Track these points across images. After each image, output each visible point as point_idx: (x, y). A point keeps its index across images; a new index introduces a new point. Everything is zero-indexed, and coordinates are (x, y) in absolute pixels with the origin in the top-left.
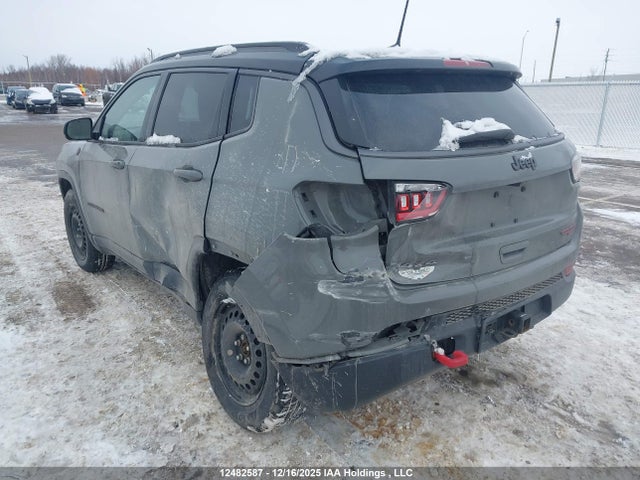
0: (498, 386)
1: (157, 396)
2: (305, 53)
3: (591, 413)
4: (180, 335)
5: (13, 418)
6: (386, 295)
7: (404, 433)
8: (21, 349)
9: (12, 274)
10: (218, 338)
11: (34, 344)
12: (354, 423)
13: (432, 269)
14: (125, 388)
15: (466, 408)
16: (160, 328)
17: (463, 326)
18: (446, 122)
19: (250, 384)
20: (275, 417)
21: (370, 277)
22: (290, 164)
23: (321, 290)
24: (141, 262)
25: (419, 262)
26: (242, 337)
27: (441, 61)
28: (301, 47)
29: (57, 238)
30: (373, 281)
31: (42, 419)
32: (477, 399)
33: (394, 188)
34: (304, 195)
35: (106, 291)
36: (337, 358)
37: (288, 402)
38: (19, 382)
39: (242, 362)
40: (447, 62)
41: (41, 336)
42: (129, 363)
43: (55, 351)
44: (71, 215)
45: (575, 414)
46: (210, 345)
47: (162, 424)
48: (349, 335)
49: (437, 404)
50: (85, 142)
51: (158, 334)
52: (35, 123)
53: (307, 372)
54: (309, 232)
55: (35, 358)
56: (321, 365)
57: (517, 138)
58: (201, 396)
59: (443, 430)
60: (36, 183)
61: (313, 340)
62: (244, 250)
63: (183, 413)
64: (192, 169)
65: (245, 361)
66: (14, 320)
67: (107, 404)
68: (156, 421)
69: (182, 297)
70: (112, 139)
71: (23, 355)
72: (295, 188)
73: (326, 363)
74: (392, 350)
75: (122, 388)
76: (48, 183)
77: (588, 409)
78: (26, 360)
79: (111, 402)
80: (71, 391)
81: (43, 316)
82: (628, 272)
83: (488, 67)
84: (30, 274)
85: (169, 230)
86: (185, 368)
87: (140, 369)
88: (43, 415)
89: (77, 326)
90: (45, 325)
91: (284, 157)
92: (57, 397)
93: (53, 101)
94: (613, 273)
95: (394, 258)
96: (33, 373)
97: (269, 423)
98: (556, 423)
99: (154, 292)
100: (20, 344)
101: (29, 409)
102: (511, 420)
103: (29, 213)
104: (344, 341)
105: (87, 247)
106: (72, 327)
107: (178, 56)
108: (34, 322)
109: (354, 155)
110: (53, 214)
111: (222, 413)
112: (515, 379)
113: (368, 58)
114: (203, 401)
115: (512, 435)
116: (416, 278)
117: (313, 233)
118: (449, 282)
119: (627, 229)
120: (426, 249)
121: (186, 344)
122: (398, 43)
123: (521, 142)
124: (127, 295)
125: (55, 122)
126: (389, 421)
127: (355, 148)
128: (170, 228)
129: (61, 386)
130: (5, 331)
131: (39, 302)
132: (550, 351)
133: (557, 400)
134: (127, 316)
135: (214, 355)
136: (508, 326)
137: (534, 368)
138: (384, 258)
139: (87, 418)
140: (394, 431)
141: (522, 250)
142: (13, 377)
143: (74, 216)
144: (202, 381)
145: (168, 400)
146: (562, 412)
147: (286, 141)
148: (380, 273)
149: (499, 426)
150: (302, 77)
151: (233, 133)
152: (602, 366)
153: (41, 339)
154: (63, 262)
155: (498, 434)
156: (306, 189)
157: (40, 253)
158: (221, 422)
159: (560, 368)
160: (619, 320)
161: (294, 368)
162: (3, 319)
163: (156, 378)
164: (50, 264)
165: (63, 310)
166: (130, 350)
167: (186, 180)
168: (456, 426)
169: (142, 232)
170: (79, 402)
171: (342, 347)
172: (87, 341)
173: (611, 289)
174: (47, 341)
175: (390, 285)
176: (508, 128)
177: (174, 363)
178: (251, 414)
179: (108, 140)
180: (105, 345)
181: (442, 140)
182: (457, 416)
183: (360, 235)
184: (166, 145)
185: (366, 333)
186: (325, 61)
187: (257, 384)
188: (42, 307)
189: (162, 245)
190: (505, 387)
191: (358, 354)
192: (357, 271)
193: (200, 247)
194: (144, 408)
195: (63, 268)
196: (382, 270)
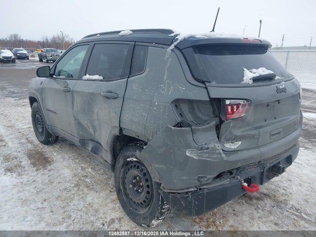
0: (262, 200)
1: (91, 209)
2: (172, 35)
3: (310, 213)
4: (97, 177)
5: (17, 223)
6: (220, 157)
7: (220, 225)
8: (15, 185)
9: (4, 146)
10: (124, 178)
11: (22, 183)
12: (194, 221)
13: (240, 143)
14: (73, 205)
15: (248, 212)
16: (87, 173)
17: (254, 172)
18: (245, 69)
19: (143, 202)
20: (158, 219)
21: (212, 147)
22: (168, 91)
23: (188, 154)
24: (78, 140)
25: (234, 140)
26: (138, 178)
27: (240, 40)
28: (170, 32)
29: (25, 127)
30: (214, 149)
31: (33, 223)
32: (253, 208)
33: (225, 102)
34: (176, 106)
35: (55, 154)
36: (195, 189)
37: (165, 212)
38: (16, 203)
39: (137, 191)
40: (242, 40)
41: (25, 178)
42: (73, 192)
43: (34, 186)
44: (35, 115)
45: (302, 214)
46: (119, 182)
47: (96, 224)
48: (202, 178)
49: (234, 210)
50: (45, 78)
51: (86, 176)
52: (5, 68)
53: (179, 196)
54: (179, 125)
55: (23, 190)
56: (187, 193)
57: (277, 78)
58: (114, 209)
59: (239, 224)
60: (10, 98)
61: (184, 180)
62: (143, 134)
63: (106, 218)
64: (111, 92)
65: (140, 191)
66: (9, 170)
67: (65, 214)
68: (92, 222)
69: (102, 158)
70: (61, 77)
71: (17, 189)
72: (172, 102)
73: (189, 192)
74: (222, 185)
75: (72, 205)
76: (16, 99)
77: (308, 211)
78: (19, 192)
79: (67, 213)
80: (45, 208)
81: (24, 168)
82: (312, 142)
83: (259, 43)
84: (13, 146)
85: (96, 123)
86: (103, 194)
87: (80, 195)
88: (33, 220)
89: (43, 173)
90: (26, 172)
91: (165, 86)
92: (39, 211)
93: (13, 57)
94: (305, 143)
95: (223, 138)
96: (24, 198)
97: (154, 222)
98: (294, 219)
99: (80, 154)
100: (15, 183)
101: (25, 217)
102: (272, 218)
103: (9, 115)
104: (199, 181)
105: (44, 132)
106: (40, 173)
107: (98, 35)
108: (20, 171)
109: (203, 86)
110: (21, 115)
111: (126, 218)
112: (270, 197)
113: (206, 37)
114: (115, 211)
115: (274, 226)
116: (233, 147)
117: (182, 125)
118: (248, 149)
119: (307, 121)
120: (238, 132)
121: (101, 182)
122: (213, 30)
123: (278, 79)
124: (67, 156)
125: (14, 67)
126: (211, 220)
127: (203, 82)
128: (97, 122)
129: (39, 205)
130: (5, 176)
131: (21, 160)
132: (285, 182)
133: (292, 207)
134: (68, 167)
135: (122, 188)
136: (273, 171)
137: (278, 191)
138: (218, 137)
139: (56, 221)
140: (215, 225)
141: (279, 133)
142: (13, 200)
143: (37, 116)
144: (113, 201)
145: (97, 211)
146: (296, 213)
147: (165, 78)
148: (217, 145)
149: (267, 220)
150: (172, 47)
151: (134, 75)
152: (310, 189)
153: (25, 180)
154: (30, 139)
155: (267, 225)
156: (177, 103)
157: (17, 135)
158: (126, 222)
159: (291, 191)
160: (313, 166)
161: (171, 194)
162: (3, 170)
163: (89, 199)
164: (24, 141)
165: (34, 164)
166: (73, 185)
167: (108, 98)
168: (245, 222)
169: (79, 124)
170: (51, 213)
171: (198, 184)
172: (49, 181)
173: (306, 151)
174: (28, 181)
175: (221, 152)
176: (273, 73)
177: (97, 192)
178: (144, 218)
179: (59, 77)
180: (59, 183)
181: (245, 78)
182: (245, 216)
183: (207, 126)
184: (94, 80)
185: (210, 176)
186: (185, 39)
187: (147, 203)
188: (23, 163)
189: (91, 131)
190: (266, 201)
191: (205, 187)
192: (206, 144)
193: (117, 132)
194: (85, 216)
195: (31, 142)
196: (218, 144)
